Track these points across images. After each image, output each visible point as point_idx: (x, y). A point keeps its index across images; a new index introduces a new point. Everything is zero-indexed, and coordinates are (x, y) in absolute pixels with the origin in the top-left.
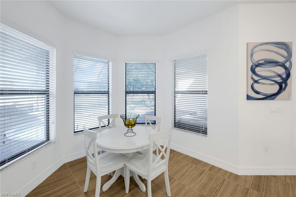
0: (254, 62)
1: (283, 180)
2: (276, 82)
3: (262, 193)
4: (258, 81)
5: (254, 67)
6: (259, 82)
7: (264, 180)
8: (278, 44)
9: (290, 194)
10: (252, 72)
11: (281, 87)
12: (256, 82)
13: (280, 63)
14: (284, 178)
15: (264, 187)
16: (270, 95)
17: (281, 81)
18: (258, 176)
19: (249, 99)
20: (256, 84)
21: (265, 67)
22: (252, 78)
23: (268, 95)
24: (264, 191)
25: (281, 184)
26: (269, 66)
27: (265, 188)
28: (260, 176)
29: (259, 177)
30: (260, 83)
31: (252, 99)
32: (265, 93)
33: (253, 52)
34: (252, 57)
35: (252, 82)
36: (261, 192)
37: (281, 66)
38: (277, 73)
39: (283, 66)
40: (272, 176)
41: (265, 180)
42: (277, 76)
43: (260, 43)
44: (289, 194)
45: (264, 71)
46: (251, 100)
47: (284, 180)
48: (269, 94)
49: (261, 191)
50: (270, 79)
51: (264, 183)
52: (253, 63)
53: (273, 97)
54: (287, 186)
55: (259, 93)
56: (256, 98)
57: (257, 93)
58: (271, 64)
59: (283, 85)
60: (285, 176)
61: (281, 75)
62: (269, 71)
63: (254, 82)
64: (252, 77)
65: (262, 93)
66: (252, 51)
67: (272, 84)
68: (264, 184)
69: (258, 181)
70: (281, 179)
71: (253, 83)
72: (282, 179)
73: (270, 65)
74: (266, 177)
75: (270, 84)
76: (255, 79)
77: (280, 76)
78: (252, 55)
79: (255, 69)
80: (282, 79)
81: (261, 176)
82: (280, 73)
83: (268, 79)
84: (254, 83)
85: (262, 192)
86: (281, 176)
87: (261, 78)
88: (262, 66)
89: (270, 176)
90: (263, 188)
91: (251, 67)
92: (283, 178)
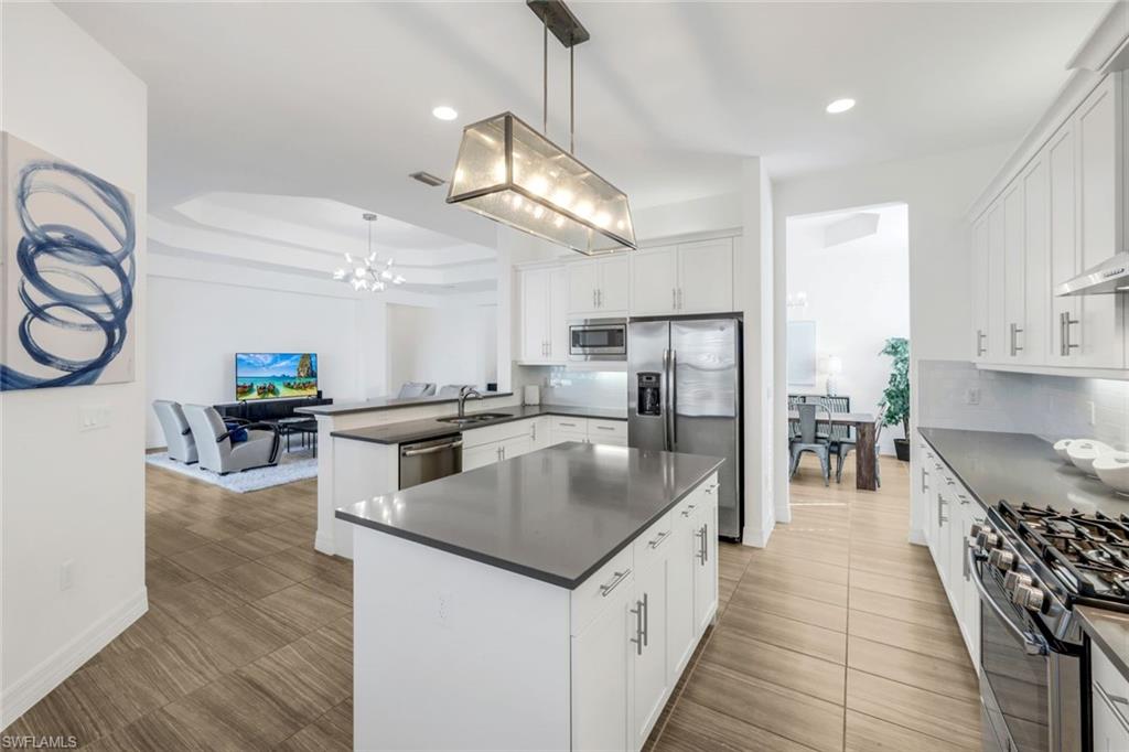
0: (31, 228)
1: (122, 652)
2: (100, 321)
3: (101, 735)
4: (47, 311)
5: (31, 249)
6: (50, 316)
7: (73, 694)
8: (102, 189)
9: (164, 672)
10: (22, 269)
11: (111, 336)
12: (37, 312)
13: (109, 257)
14: (121, 645)
15: (89, 716)
16: (82, 366)
17: (110, 318)
18: (43, 700)
19: (11, 384)
20: (36, 320)
21: (68, 261)
22: (24, 295)
23: (77, 367)
24: (101, 723)
25: (126, 664)
26: (81, 260)
27: (94, 716)
28: (49, 695)
29: (49, 704)
30: (51, 320)
31: (20, 385)
32: (67, 362)
33: (26, 185)
34: (24, 204)
35: (26, 311)
36: (95, 738)
37: (112, 267)
38: (100, 289)
39: (115, 266)
40: (87, 665)
41: (77, 694)
42: (101, 299)
43: (53, 161)
44: (162, 674)
45: (65, 274)
46: (18, 388)
47: (125, 649)
48: (80, 363)
49: (93, 734)
50: (82, 306)
51: (80, 703)
52: (27, 230)
53: (90, 374)
54: (145, 658)
55: (49, 359)
56: (39, 379)
57: (42, 358)
58: (86, 253)
59: (117, 332)
60: (121, 637)
61: (111, 297)
62: (79, 275)
63: (32, 311)
64: (23, 290)
65: (57, 359)
66: (24, 179)
67: (88, 327)
68: (83, 709)
69: (57, 716)
70: (115, 653)
71: (26, 318)
72: (118, 651)
73: (82, 256)
74: (72, 683)
75: (83, 326)
76: (34, 301)
77: (108, 299)
78: (23, 193)
79: (33, 258)
80: (115, 311)
81: (54, 691)
82: (108, 291)
83: (77, 305)
84: (30, 317)
85: (97, 733)
86: (109, 646)
87: (55, 301)
88: (62, 254)
89: (81, 669)
90: (92, 721)
91: (21, 246)
92: (119, 649)
